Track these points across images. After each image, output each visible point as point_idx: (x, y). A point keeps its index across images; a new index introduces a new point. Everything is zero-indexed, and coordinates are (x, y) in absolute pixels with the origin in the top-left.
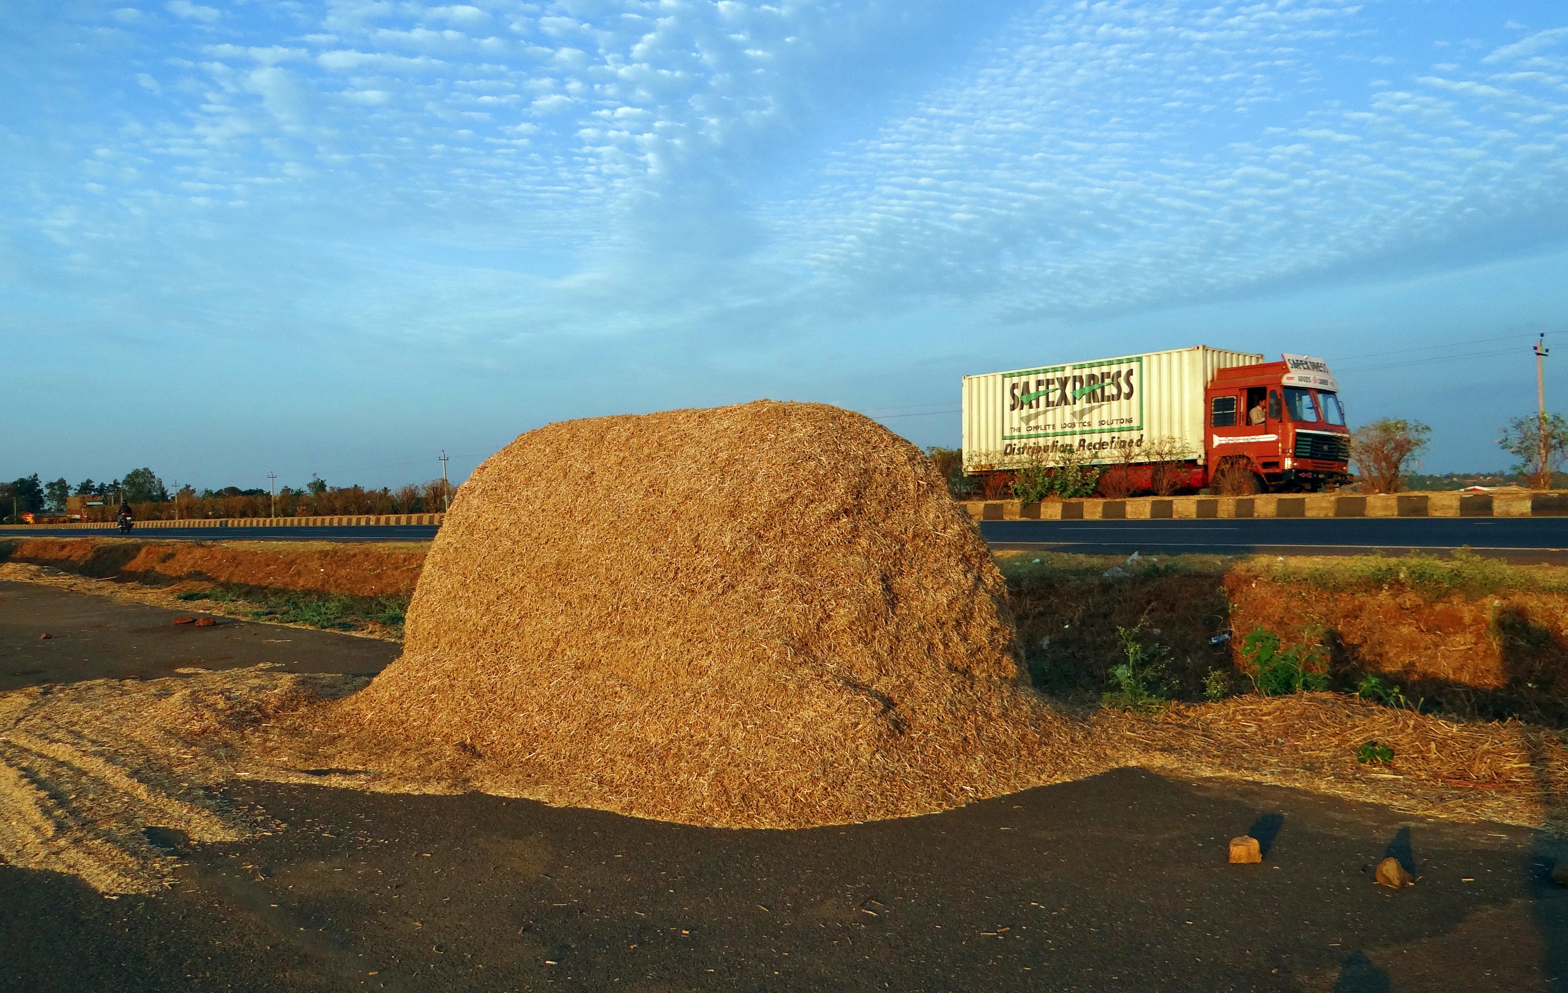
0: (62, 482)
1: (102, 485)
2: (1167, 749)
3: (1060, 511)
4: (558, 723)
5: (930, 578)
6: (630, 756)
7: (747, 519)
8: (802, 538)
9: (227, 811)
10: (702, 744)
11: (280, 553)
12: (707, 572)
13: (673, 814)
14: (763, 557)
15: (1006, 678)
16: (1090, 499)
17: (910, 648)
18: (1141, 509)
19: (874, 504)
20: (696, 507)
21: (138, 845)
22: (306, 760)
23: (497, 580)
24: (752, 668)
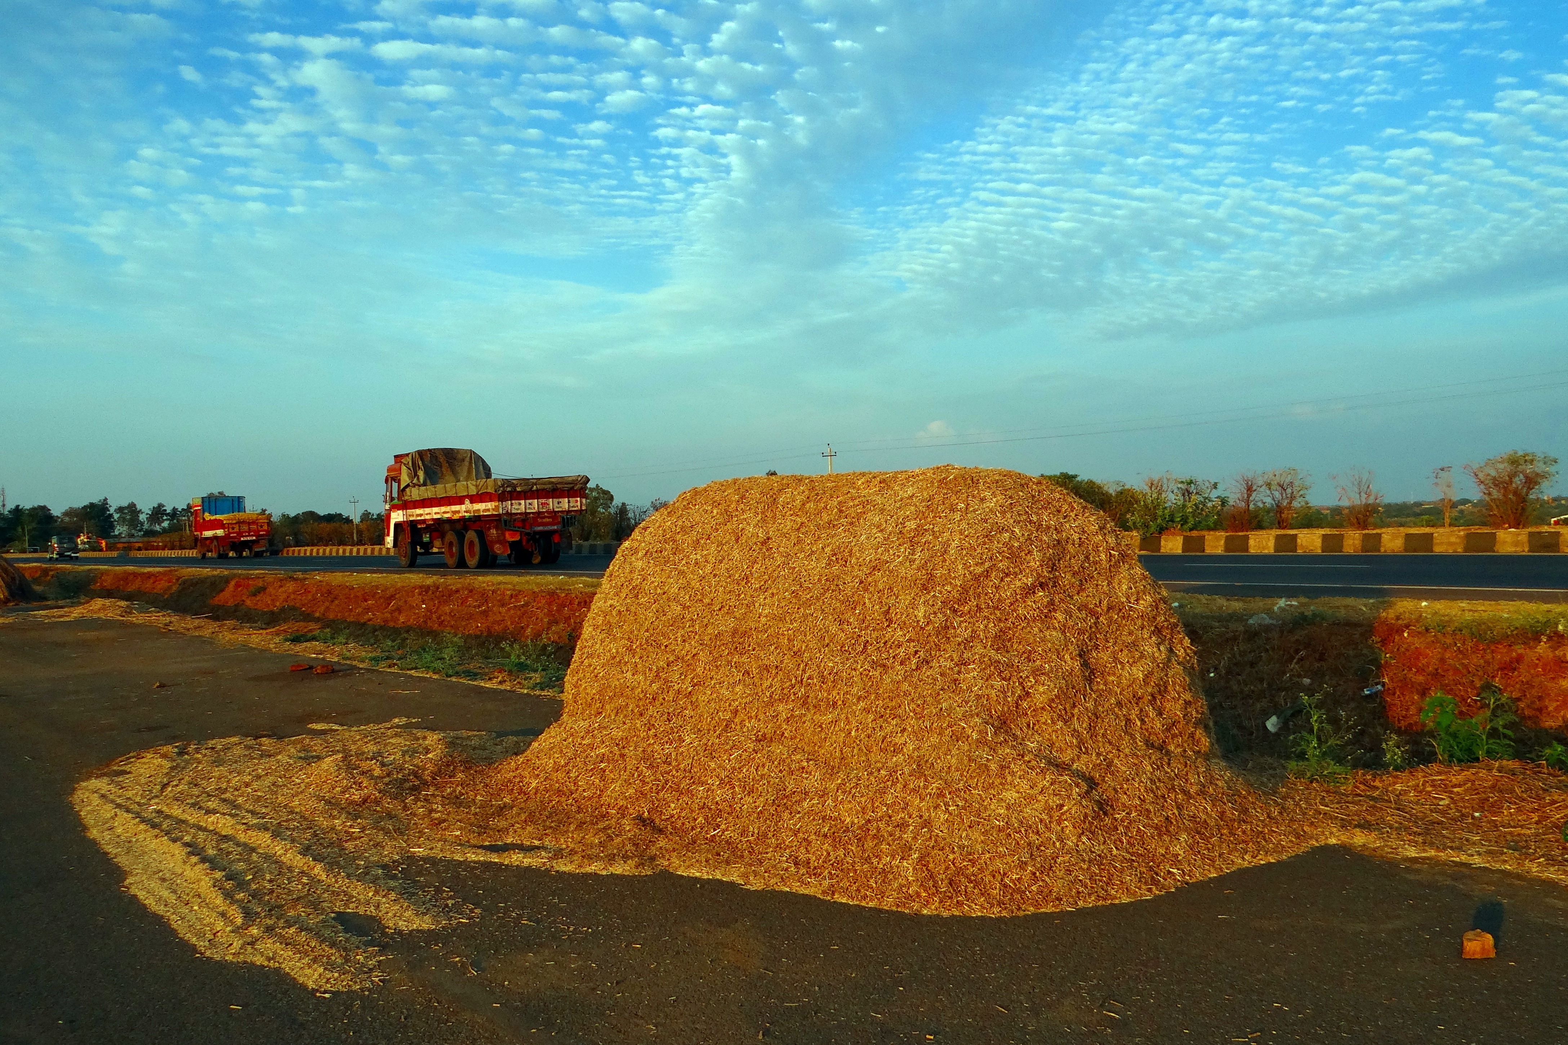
0: (132, 506)
1: (175, 509)
2: (1365, 826)
3: (1181, 545)
4: (742, 798)
5: (1126, 652)
6: (825, 836)
7: (940, 592)
8: (998, 612)
9: (414, 894)
10: (902, 826)
11: (377, 587)
12: (899, 646)
13: (879, 899)
14: (958, 631)
15: (1199, 752)
16: (1212, 533)
17: (1110, 724)
18: (1264, 543)
19: (1069, 576)
20: (885, 579)
21: (333, 934)
22: (479, 834)
23: (666, 646)
24: (951, 747)
